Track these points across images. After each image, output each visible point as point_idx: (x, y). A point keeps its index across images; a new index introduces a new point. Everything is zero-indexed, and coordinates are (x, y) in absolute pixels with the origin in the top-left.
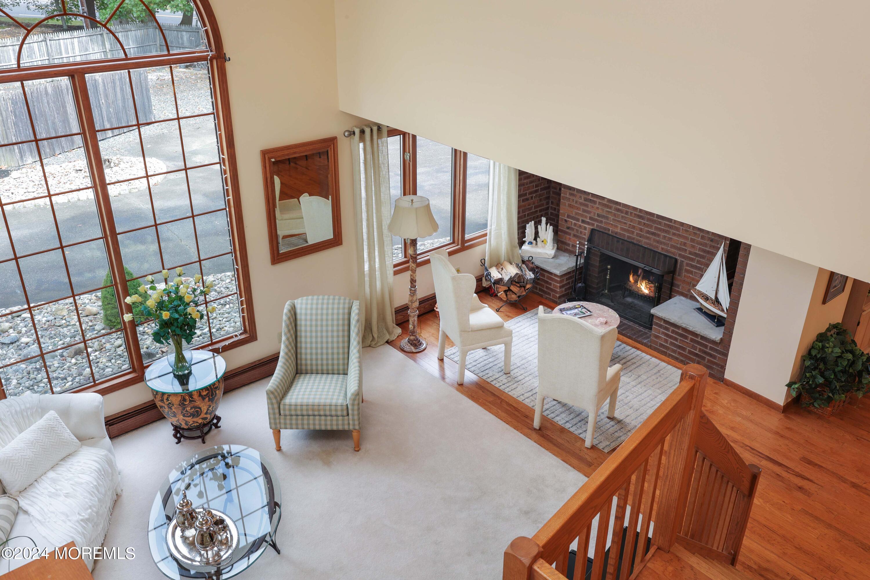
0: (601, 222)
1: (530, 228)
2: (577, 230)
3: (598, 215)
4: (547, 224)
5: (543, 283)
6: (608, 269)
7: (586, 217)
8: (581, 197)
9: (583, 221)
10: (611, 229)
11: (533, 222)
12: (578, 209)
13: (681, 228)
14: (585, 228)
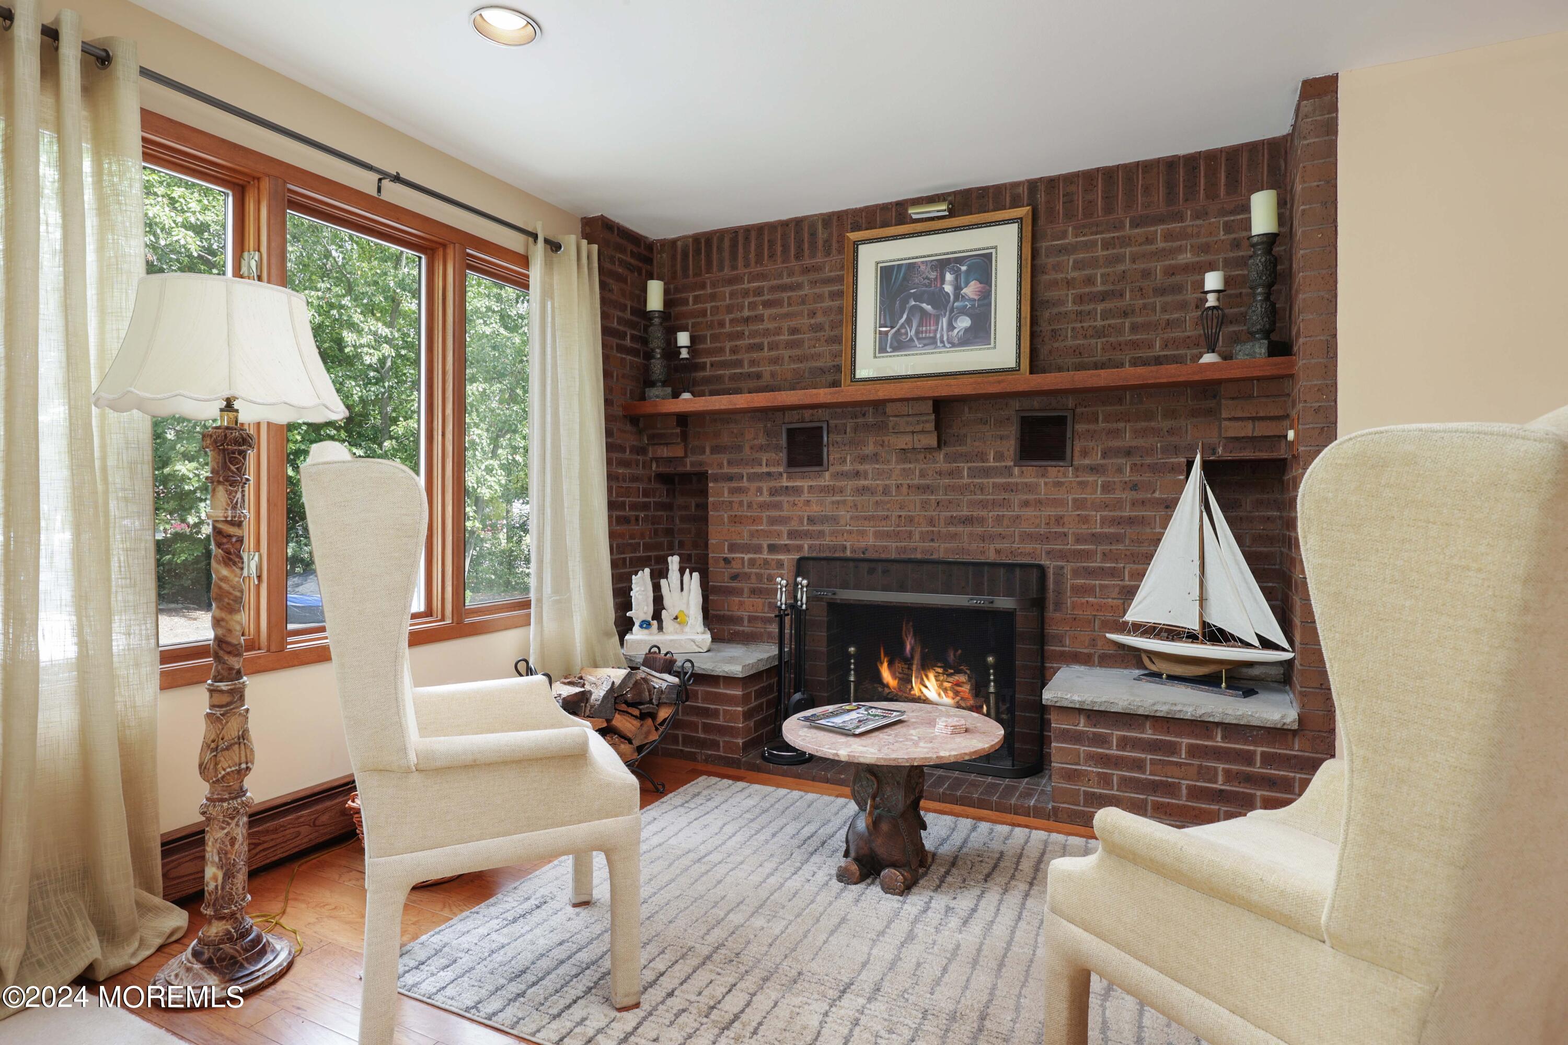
0: (821, 534)
1: (641, 584)
2: (756, 574)
3: (811, 520)
4: (682, 571)
5: (694, 719)
6: (849, 656)
7: (779, 535)
8: (760, 490)
9: (772, 548)
10: (848, 544)
11: (647, 571)
12: (754, 520)
13: (1042, 481)
14: (780, 564)
